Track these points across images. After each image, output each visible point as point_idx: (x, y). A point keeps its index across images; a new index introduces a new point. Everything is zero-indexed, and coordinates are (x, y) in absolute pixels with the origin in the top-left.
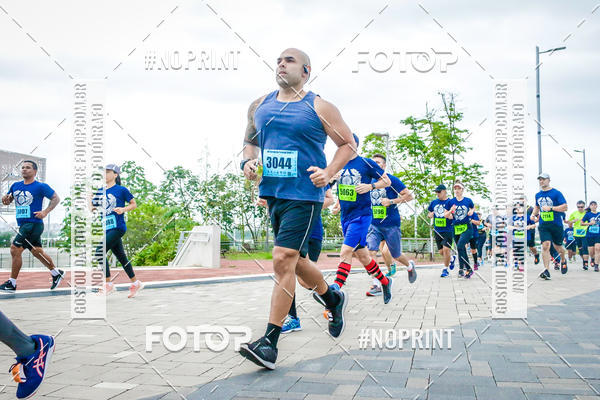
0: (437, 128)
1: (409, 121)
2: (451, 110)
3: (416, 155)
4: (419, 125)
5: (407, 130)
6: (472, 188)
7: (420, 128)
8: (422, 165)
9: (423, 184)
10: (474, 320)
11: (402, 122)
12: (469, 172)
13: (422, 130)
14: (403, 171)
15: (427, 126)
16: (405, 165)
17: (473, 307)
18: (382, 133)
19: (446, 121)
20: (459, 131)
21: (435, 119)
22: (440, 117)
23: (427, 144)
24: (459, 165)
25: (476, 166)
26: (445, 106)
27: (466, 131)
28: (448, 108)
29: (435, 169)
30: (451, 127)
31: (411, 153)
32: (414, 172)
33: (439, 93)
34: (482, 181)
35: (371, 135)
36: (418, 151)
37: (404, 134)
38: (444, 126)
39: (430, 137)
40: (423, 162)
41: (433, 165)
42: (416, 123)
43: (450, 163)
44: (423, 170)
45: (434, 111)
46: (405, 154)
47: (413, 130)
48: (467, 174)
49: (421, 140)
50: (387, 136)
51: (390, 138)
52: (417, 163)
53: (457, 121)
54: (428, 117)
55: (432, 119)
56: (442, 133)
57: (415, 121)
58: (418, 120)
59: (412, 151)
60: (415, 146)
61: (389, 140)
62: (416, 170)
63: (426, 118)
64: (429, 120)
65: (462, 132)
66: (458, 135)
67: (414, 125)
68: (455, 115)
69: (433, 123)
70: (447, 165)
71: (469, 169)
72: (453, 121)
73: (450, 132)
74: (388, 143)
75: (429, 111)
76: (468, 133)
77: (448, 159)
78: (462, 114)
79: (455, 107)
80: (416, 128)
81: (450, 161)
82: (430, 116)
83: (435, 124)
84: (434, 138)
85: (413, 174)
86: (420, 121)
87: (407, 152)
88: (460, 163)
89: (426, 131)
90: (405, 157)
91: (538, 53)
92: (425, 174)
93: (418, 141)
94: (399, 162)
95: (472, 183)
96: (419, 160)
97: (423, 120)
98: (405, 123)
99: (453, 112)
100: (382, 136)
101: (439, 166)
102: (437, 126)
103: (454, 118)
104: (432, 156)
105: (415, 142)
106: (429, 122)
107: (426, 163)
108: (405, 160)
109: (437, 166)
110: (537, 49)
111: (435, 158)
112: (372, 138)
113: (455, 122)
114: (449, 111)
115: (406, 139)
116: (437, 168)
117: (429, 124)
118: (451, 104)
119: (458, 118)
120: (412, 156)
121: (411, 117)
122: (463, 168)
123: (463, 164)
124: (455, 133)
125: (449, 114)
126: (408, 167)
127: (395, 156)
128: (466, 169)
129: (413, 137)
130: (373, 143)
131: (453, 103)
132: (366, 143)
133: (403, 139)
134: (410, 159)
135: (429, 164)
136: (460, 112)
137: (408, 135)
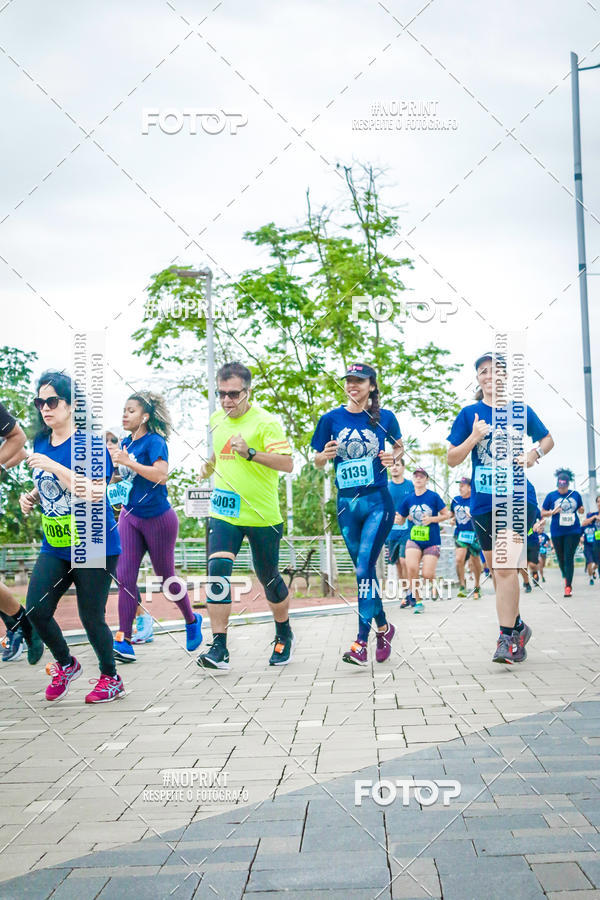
0: (337, 254)
1: (266, 236)
2: (369, 208)
3: (287, 322)
4: (291, 245)
5: (262, 260)
6: (423, 405)
7: (296, 252)
8: (301, 348)
9: (304, 397)
10: (412, 749)
11: (248, 236)
12: (416, 366)
13: (300, 257)
14: (252, 363)
15: (311, 249)
16: (260, 350)
17: (416, 717)
18: (197, 268)
19: (358, 237)
20: (389, 263)
21: (331, 231)
22: (342, 225)
23: (312, 294)
24: (393, 349)
25: (432, 352)
26: (355, 198)
27: (407, 262)
28: (362, 203)
29: (333, 359)
30: (369, 253)
31: (273, 317)
32: (282, 366)
33: (338, 166)
34: (447, 388)
35: (166, 273)
36: (290, 313)
37: (254, 269)
38: (354, 251)
39: (318, 278)
40: (305, 341)
41: (329, 349)
42: (284, 241)
43: (371, 343)
44: (305, 363)
45: (326, 212)
46: (257, 322)
47: (278, 258)
48: (411, 372)
49: (299, 283)
50: (209, 275)
51: (218, 279)
52: (290, 343)
53: (385, 236)
54: (313, 227)
55: (322, 231)
56: (350, 268)
57: (281, 235)
58: (288, 233)
59: (274, 313)
60: (283, 300)
61: (214, 286)
62: (287, 361)
63: (307, 229)
64: (316, 232)
65: (397, 264)
66: (389, 271)
67: (280, 245)
68: (378, 221)
69: (325, 242)
70: (363, 347)
71: (417, 358)
72: (374, 238)
73: (370, 265)
74: (211, 292)
75: (315, 211)
76: (412, 268)
77: (366, 333)
78: (396, 218)
79: (378, 201)
80: (285, 253)
81: (369, 338)
82: (317, 224)
83: (331, 243)
84: (329, 278)
85: (279, 372)
86: (294, 236)
87: (260, 315)
88: (393, 344)
89: (309, 261)
90: (257, 328)
91: (576, 69)
92: (308, 373)
93: (291, 286)
94: (242, 340)
95: (425, 394)
96: (293, 335)
97: (302, 233)
98: (256, 241)
99: (374, 214)
100: (195, 275)
101: (343, 349)
102: (334, 249)
103: (376, 228)
104: (325, 326)
105: (284, 290)
106: (316, 238)
107: (311, 343)
108: (258, 336)
109: (338, 351)
110: (574, 57)
111: (332, 331)
112: (172, 279)
113: (379, 239)
114: (364, 213)
115: (259, 281)
116: (339, 355)
117: (315, 243)
118: (368, 194)
119: (387, 228)
120: (274, 325)
121: (272, 225)
122: (402, 357)
123: (400, 347)
124: (380, 268)
125: (364, 219)
126: (266, 354)
127: (230, 326)
128: (410, 360)
129: (278, 277)
130: (175, 292)
131: (372, 191)
132: (155, 289)
133: (251, 281)
134: (271, 335)
135: (319, 346)
136: (390, 214)
137: (265, 271)
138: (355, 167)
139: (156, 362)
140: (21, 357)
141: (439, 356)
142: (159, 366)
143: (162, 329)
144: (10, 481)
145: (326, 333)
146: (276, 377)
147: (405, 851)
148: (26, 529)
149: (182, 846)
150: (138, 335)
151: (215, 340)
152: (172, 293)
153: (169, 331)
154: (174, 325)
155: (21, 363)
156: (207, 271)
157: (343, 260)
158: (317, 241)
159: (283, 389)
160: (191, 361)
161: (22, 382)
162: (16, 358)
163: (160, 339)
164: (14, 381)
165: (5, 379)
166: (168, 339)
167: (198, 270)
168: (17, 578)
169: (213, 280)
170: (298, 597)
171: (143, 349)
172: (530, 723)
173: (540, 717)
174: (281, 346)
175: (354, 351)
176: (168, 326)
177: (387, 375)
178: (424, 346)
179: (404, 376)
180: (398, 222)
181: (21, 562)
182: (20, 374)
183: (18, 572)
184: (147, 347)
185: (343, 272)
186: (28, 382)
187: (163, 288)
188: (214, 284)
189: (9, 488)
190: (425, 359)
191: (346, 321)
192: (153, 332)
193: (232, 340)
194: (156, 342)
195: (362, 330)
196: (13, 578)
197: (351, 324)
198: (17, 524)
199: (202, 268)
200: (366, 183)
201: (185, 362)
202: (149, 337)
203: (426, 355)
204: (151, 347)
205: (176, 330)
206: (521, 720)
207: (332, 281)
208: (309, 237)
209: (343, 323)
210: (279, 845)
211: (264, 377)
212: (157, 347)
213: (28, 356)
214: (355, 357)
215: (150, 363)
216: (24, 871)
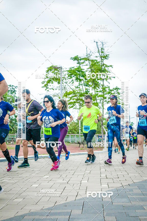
1: (76, 59)
2: (102, 52)
3: (80, 80)
4: (82, 61)
7: (83, 63)
8: (84, 87)
10: (110, 189)
11: (72, 58)
12: (113, 92)
13: (84, 64)
14: (71, 90)
15: (87, 62)
16: (73, 87)
17: (111, 181)
19: (99, 59)
20: (107, 66)
21: (92, 58)
22: (95, 56)
24: (107, 88)
25: (117, 89)
26: (98, 50)
27: (111, 66)
28: (100, 51)
29: (92, 90)
30: (102, 63)
31: (77, 79)
32: (79, 91)
33: (94, 41)
35: (51, 67)
36: (81, 78)
37: (73, 67)
38: (98, 63)
39: (89, 69)
40: (85, 85)
41: (91, 87)
42: (80, 60)
43: (101, 86)
44: (85, 91)
45: (91, 53)
46: (73, 80)
47: (79, 64)
49: (84, 71)
50: (61, 68)
51: (63, 69)
52: (81, 86)
53: (106, 59)
54: (88, 57)
55: (90, 58)
56: (97, 67)
57: (80, 58)
58: (81, 58)
59: (78, 78)
60: (80, 75)
61: (62, 71)
63: (86, 57)
64: (88, 58)
65: (109, 67)
66: (106, 68)
67: (79, 61)
68: (104, 55)
69: (91, 60)
70: (99, 87)
71: (113, 90)
72: (103, 60)
73: (102, 66)
75: (88, 52)
76: (112, 68)
77: (100, 84)
78: (109, 55)
79: (104, 51)
80: (80, 63)
81: (101, 85)
82: (89, 56)
83: (92, 61)
84: (91, 70)
85: (78, 93)
86: (83, 59)
87: (74, 78)
88: (107, 87)
89: (87, 65)
90: (73, 82)
92: (85, 93)
93: (82, 71)
94: (69, 85)
96: (82, 84)
97: (85, 58)
98: (73, 60)
99: (103, 54)
100: (58, 68)
101: (94, 88)
102: (93, 62)
103: (103, 57)
104: (90, 82)
105: (80, 72)
106: (88, 59)
107: (86, 86)
108: (73, 84)
109: (93, 88)
111: (92, 83)
112: (52, 69)
113: (104, 60)
114: (101, 53)
115: (74, 70)
116: (93, 89)
117: (88, 61)
118: (102, 49)
119: (106, 57)
120: (77, 81)
121: (77, 56)
122: (109, 90)
123: (109, 87)
124: (104, 67)
125: (101, 55)
126: (75, 88)
127: (66, 81)
128: (111, 91)
129: (78, 69)
130: (53, 72)
131: (103, 48)
132: (48, 71)
133: (72, 70)
134: (76, 83)
135: (88, 87)
136: (107, 54)
137: (75, 67)
138: (99, 42)
139: (47, 89)
140: (14, 88)
141: (119, 90)
142: (48, 90)
143: (49, 82)
144: (10, 118)
145: (90, 83)
146: (77, 94)
147: (108, 215)
148: (14, 130)
149: (52, 211)
150: (43, 83)
151: (63, 85)
152: (52, 72)
153: (51, 82)
154: (52, 80)
155: (14, 89)
156: (61, 67)
157: (95, 65)
158: (89, 60)
159: (79, 97)
160: (56, 89)
161: (14, 94)
162: (13, 88)
163: (48, 84)
164: (12, 93)
165: (10, 93)
166: (50, 84)
167: (59, 67)
168: (11, 142)
169: (62, 69)
170: (81, 149)
171: (44, 86)
172: (140, 183)
173: (143, 182)
174: (79, 86)
175: (97, 88)
176: (51, 80)
177: (105, 94)
178: (115, 87)
179: (110, 95)
180: (109, 56)
181: (12, 138)
182: (13, 92)
183: (11, 141)
184: (45, 86)
185: (95, 68)
186: (15, 94)
187: (50, 71)
188: (63, 70)
189: (10, 120)
190: (115, 91)
191: (95, 80)
192: (47, 82)
193: (67, 85)
194: (47, 84)
195: (99, 83)
196: (10, 143)
197: (97, 81)
198: (12, 129)
199: (60, 66)
200: (101, 46)
201: (54, 90)
202: (46, 83)
203: (115, 89)
204: (46, 86)
205: (52, 82)
206: (138, 182)
207: (92, 70)
209: (95, 81)
210: (77, 212)
211: (74, 94)
212: (48, 86)
213: (15, 87)
214: (97, 89)
215: (46, 90)
216: (13, 216)
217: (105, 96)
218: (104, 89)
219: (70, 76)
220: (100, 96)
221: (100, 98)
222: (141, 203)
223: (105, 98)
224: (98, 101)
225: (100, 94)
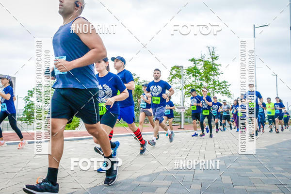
0: (206, 64)
1: (193, 60)
2: (213, 55)
3: (196, 76)
4: (197, 62)
5: (192, 64)
6: (223, 92)
8: (199, 81)
9: (199, 90)
11: (189, 60)
12: (221, 85)
13: (199, 64)
14: (189, 84)
15: (201, 63)
16: (191, 81)
17: (223, 150)
18: (180, 66)
19: (210, 60)
20: (217, 65)
21: (205, 59)
22: (208, 58)
23: (201, 71)
25: (225, 82)
26: (210, 53)
27: (220, 65)
29: (205, 83)
30: (213, 63)
31: (193, 75)
33: (207, 47)
34: (227, 89)
35: (174, 67)
37: (190, 66)
38: (209, 63)
41: (204, 81)
44: (199, 84)
45: (204, 56)
47: (195, 64)
48: (220, 86)
49: (199, 69)
56: (209, 66)
57: (195, 60)
60: (195, 72)
62: (196, 84)
66: (216, 67)
67: (195, 62)
70: (211, 81)
71: (222, 83)
73: (213, 65)
74: (182, 70)
75: (202, 55)
77: (211, 78)
79: (215, 53)
82: (203, 58)
83: (205, 61)
84: (205, 68)
85: (194, 86)
86: (198, 60)
87: (191, 75)
89: (201, 65)
90: (190, 77)
91: (255, 28)
92: (200, 86)
93: (197, 70)
94: (188, 80)
95: (223, 90)
96: (197, 79)
98: (191, 61)
101: (207, 82)
103: (214, 58)
108: (191, 79)
110: (254, 25)
113: (215, 61)
115: (191, 69)
119: (216, 58)
120: (194, 77)
121: (194, 58)
122: (219, 83)
123: (218, 81)
125: (212, 57)
127: (185, 77)
129: (195, 68)
130: (175, 71)
131: (214, 51)
132: (172, 70)
133: (189, 69)
134: (193, 79)
135: (202, 81)
136: (217, 56)
137: (192, 67)
138: (210, 47)
143: (173, 78)
145: (204, 78)
151: (183, 80)
154: (175, 77)
156: (182, 66)
166: (174, 79)
169: (183, 68)
174: (195, 81)
177: (216, 86)
178: (223, 81)
180: (219, 57)
185: (207, 67)
191: (207, 76)
193: (186, 80)
197: (209, 77)
200: (212, 50)
201: (177, 84)
202: (170, 79)
208: (201, 60)
214: (209, 83)
217: (216, 88)
218: (215, 83)
219: (188, 73)
220: (211, 88)
221: (211, 89)
222: (249, 167)
223: (216, 89)
224: (210, 92)
225: (212, 86)
